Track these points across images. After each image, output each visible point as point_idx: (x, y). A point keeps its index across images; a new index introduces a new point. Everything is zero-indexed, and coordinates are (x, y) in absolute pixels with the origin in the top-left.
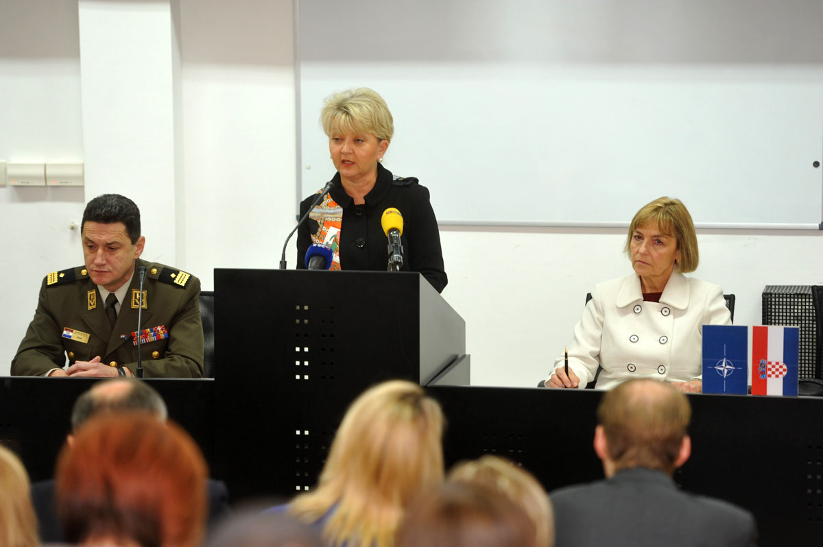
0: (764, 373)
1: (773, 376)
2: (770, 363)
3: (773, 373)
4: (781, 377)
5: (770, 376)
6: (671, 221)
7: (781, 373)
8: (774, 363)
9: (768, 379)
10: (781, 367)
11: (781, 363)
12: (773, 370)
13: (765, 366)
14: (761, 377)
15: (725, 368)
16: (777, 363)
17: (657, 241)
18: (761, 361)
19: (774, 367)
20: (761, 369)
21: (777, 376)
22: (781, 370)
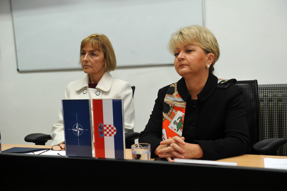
0: (102, 133)
1: (108, 135)
2: (105, 126)
3: (108, 133)
4: (113, 135)
5: (106, 135)
6: (98, 43)
7: (113, 133)
8: (108, 126)
9: (105, 137)
10: (112, 128)
11: (112, 126)
12: (108, 130)
13: (103, 128)
14: (100, 136)
15: (78, 130)
16: (110, 126)
17: (92, 54)
18: (100, 124)
19: (108, 128)
20: (100, 130)
21: (110, 135)
22: (112, 131)
